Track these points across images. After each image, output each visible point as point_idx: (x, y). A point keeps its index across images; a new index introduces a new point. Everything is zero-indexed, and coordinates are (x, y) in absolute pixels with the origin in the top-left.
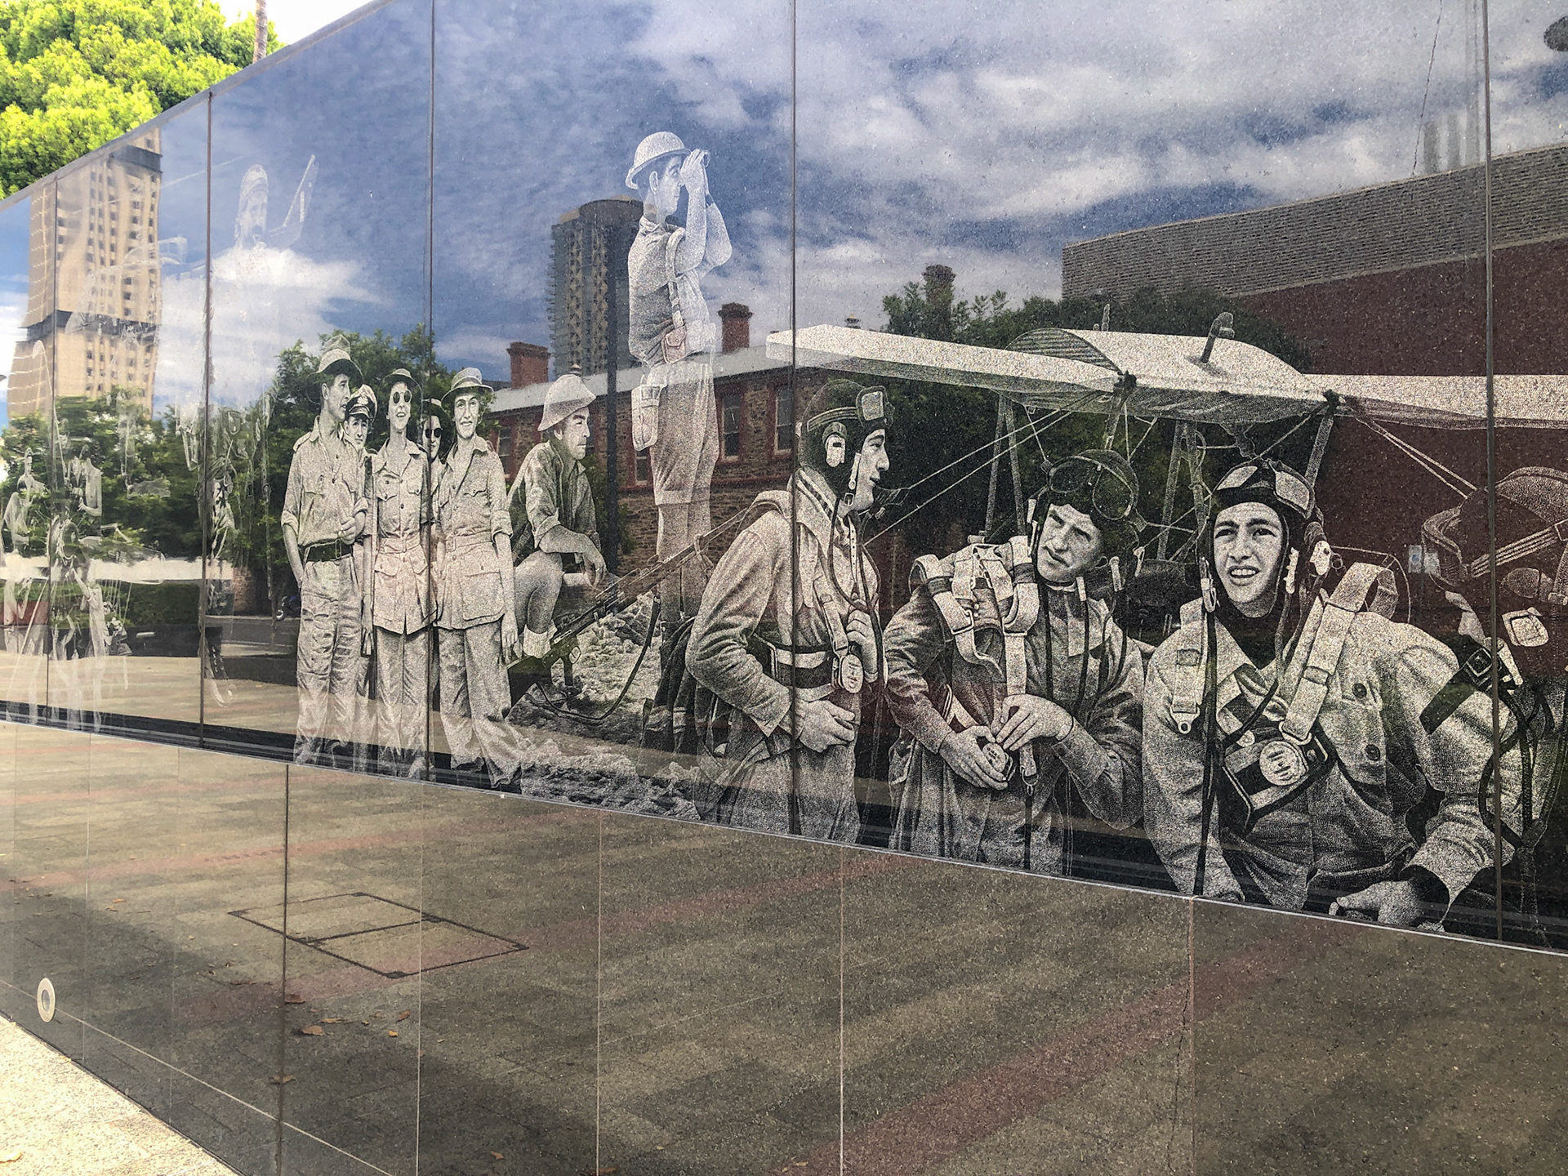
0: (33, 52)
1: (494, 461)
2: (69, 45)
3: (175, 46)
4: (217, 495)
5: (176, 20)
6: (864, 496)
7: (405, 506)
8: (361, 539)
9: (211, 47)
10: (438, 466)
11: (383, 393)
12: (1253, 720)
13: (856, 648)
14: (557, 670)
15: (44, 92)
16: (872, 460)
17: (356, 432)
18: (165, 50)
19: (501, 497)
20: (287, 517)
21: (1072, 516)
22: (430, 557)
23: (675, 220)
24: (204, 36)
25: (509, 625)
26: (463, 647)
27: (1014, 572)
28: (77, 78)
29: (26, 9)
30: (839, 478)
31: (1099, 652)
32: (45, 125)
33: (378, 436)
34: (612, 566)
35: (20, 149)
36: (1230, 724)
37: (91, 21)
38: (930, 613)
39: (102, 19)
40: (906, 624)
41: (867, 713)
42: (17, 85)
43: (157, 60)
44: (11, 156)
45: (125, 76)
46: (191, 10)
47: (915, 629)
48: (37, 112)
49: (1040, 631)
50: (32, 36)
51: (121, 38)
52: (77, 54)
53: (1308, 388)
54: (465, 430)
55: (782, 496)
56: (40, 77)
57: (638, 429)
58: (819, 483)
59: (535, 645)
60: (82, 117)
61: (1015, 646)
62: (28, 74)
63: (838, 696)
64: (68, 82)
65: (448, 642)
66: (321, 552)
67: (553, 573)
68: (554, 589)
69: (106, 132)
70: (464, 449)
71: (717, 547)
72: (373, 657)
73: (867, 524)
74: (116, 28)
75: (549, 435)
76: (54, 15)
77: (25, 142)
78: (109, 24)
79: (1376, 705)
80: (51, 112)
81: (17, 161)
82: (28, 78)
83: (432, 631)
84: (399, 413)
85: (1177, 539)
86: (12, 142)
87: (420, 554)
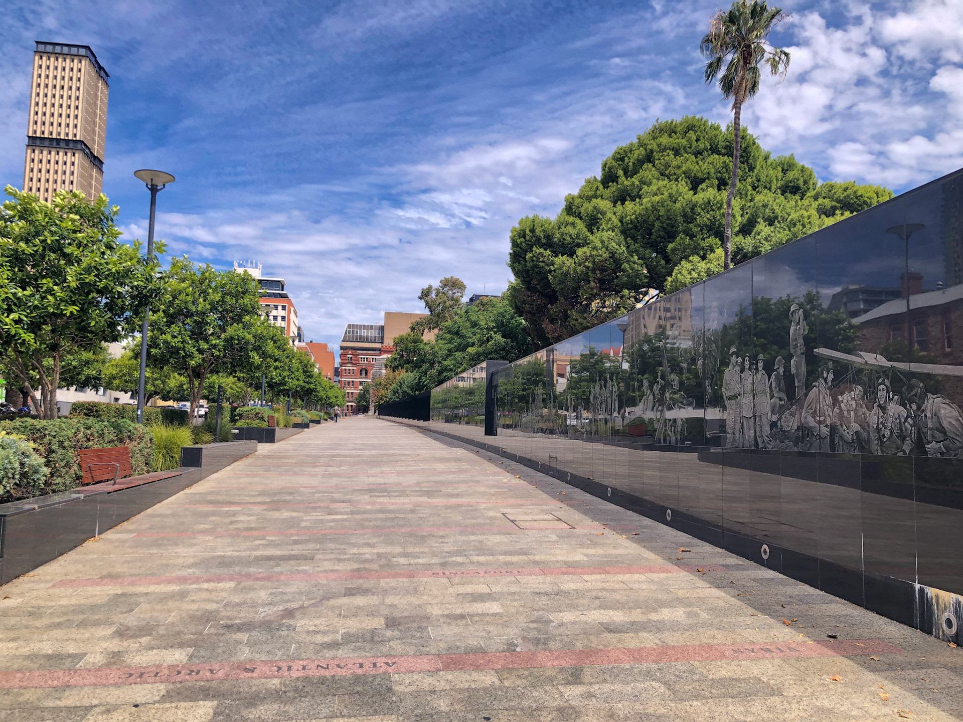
0: (635, 172)
1: (766, 376)
2: (650, 165)
3: (698, 153)
4: (707, 384)
5: (697, 140)
6: (830, 384)
7: (749, 387)
8: (739, 395)
9: (714, 150)
10: (755, 377)
11: (744, 360)
12: (883, 425)
13: (829, 416)
14: (779, 424)
15: (641, 190)
16: (831, 376)
17: (738, 368)
18: (693, 157)
19: (768, 384)
20: (723, 389)
21: (860, 388)
22: (754, 399)
23: (798, 323)
24: (710, 145)
25: (770, 414)
26: (761, 420)
27: (852, 399)
28: (654, 181)
29: (631, 151)
30: (826, 380)
31: (864, 414)
32: (641, 207)
33: (742, 371)
34: (789, 400)
35: (631, 220)
36: (881, 426)
37: (660, 152)
38: (840, 407)
39: (664, 150)
40: (836, 410)
41: (831, 429)
42: (629, 188)
43: (689, 163)
44: (628, 224)
45: (675, 174)
46: (704, 133)
47: (838, 411)
48: (637, 200)
49: (856, 410)
50: (634, 163)
51: (673, 156)
52: (654, 169)
53: (888, 364)
54: (760, 369)
55: (817, 384)
56: (638, 183)
57: (792, 369)
58: (823, 381)
59: (774, 418)
60: (657, 200)
61: (852, 413)
62: (633, 183)
63: (827, 426)
64: (651, 183)
65: (758, 419)
66: (730, 398)
67: (778, 400)
68: (778, 406)
69: (667, 205)
70: (760, 373)
71: (806, 395)
72: (743, 423)
73: (830, 389)
74: (671, 152)
75: (776, 370)
76: (643, 152)
77: (633, 217)
78: (668, 151)
79: (898, 421)
80: (645, 200)
81: (630, 226)
82: (633, 184)
83: (754, 416)
84: (747, 364)
85: (873, 392)
86: (628, 218)
87: (752, 398)
